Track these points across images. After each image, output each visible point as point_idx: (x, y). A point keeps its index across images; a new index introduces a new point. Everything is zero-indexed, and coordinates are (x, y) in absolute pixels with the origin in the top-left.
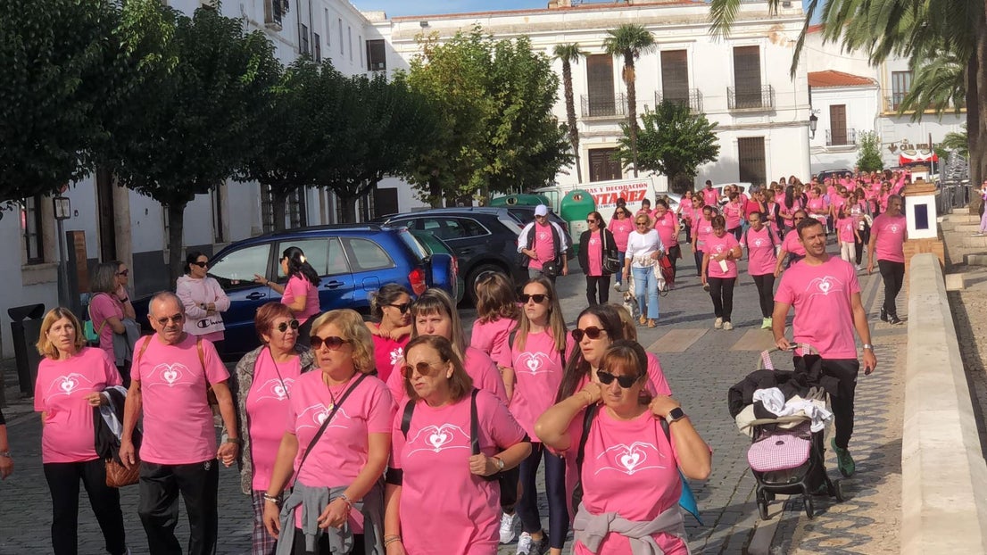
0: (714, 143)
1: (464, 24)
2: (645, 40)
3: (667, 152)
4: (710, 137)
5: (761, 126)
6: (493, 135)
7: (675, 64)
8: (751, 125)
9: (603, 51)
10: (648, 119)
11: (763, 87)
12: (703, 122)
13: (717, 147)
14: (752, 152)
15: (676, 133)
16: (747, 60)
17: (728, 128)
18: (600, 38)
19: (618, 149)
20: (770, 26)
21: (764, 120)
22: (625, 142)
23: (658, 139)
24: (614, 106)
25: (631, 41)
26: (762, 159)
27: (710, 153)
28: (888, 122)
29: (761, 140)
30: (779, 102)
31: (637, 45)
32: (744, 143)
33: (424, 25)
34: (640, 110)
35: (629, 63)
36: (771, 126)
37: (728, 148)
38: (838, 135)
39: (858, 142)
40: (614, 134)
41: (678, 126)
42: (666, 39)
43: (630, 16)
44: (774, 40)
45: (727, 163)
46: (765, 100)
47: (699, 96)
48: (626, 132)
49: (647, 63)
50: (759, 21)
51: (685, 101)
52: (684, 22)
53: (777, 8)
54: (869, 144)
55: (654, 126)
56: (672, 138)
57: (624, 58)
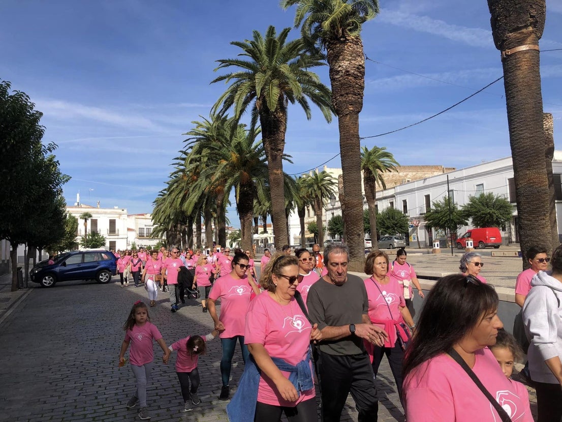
0: (105, 242)
2: (90, 216)
3: (93, 244)
4: (103, 240)
5: (116, 238)
7: (94, 223)
8: (113, 238)
9: (79, 218)
10: (89, 236)
11: (116, 229)
12: (103, 237)
14: (113, 244)
15: (96, 239)
16: (112, 223)
17: (108, 238)
18: (78, 215)
19: (78, 243)
20: (119, 215)
22: (83, 241)
23: (92, 240)
25: (85, 216)
26: (115, 246)
27: (103, 244)
28: (138, 239)
29: (115, 242)
30: (120, 233)
31: (88, 217)
32: (111, 242)
34: (87, 233)
35: (86, 221)
36: (118, 238)
37: (108, 245)
39: (131, 244)
40: (78, 239)
41: (96, 237)
42: (93, 216)
43: (84, 210)
44: (119, 218)
45: (107, 247)
46: (117, 232)
47: (100, 231)
48: (83, 238)
49: (89, 222)
50: (116, 213)
51: (97, 231)
52: (97, 213)
53: (120, 211)
54: (134, 245)
55: (91, 237)
56: (94, 240)
57: (84, 220)
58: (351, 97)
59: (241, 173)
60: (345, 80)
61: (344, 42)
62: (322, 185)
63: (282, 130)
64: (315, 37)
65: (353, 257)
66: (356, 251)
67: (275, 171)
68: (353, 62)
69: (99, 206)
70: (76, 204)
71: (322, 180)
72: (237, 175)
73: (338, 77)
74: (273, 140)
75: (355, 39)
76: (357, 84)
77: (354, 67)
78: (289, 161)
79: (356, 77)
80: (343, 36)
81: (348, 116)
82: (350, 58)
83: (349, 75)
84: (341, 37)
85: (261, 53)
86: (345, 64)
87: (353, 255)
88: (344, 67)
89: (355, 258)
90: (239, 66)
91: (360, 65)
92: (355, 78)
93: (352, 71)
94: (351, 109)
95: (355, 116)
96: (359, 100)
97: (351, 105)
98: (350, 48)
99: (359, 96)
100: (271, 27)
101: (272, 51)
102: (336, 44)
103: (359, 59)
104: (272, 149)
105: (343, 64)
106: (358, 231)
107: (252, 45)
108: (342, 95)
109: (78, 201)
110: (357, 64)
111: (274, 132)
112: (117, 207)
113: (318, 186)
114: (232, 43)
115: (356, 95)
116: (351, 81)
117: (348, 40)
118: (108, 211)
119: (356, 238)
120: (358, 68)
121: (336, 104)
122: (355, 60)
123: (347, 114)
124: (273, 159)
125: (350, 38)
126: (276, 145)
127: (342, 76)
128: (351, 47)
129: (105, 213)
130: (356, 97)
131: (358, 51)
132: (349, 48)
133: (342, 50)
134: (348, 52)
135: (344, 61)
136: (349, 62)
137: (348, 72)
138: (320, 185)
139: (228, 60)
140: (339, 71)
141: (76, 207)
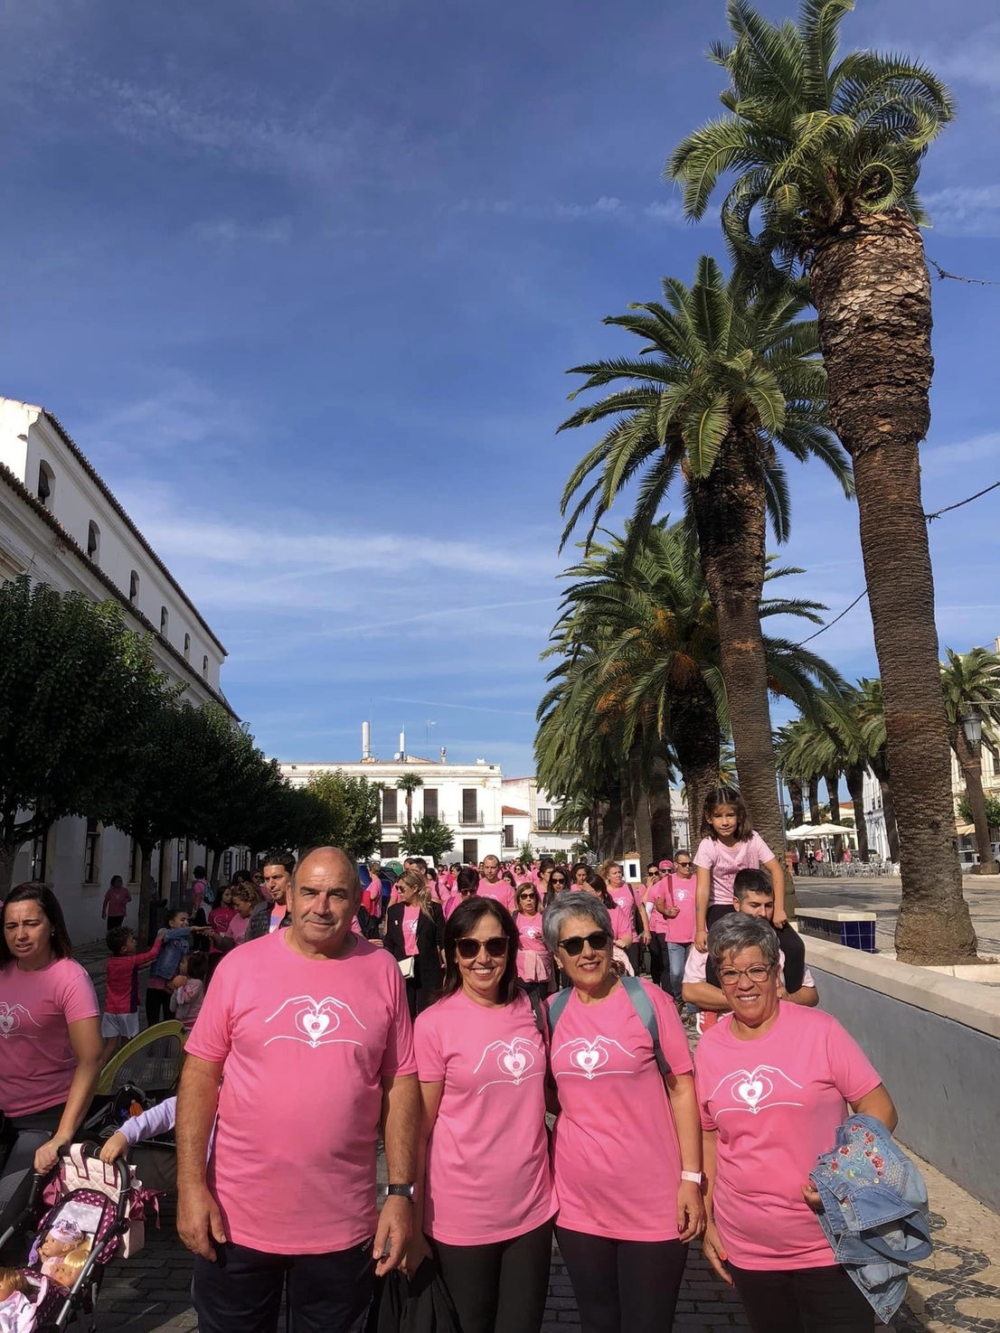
0: (452, 841)
1: (334, 769)
2: (419, 782)
3: (426, 846)
4: (449, 837)
5: (477, 834)
6: (345, 829)
7: (431, 797)
8: (470, 832)
9: (395, 787)
10: (416, 827)
11: (478, 812)
12: (446, 829)
13: (452, 844)
14: (470, 846)
15: (433, 835)
16: (469, 797)
17: (458, 834)
18: (394, 780)
19: (397, 843)
20: (482, 779)
21: (478, 830)
22: (403, 839)
23: (423, 837)
24: (396, 817)
25: (410, 782)
26: (476, 852)
27: (449, 847)
28: (536, 836)
29: (475, 841)
30: (486, 820)
31: (415, 785)
32: (466, 842)
33: (294, 768)
34: (413, 821)
35: (409, 794)
36: (481, 833)
37: (458, 846)
38: (509, 841)
39: (520, 846)
40: (396, 834)
41: (433, 831)
42: (429, 783)
43: (409, 769)
44: (485, 786)
45: (458, 853)
46: (479, 818)
47: (443, 815)
48: (404, 833)
49: (418, 795)
50: (477, 775)
51: (436, 817)
52: (437, 775)
53: (486, 769)
54: (526, 848)
55: (421, 830)
56: (430, 837)
57: (406, 791)
58: (882, 394)
59: (673, 658)
60: (859, 345)
61: (854, 236)
62: (975, 688)
63: (753, 530)
64: (770, 239)
65: (918, 900)
66: (928, 880)
67: (737, 645)
68: (883, 288)
69: (444, 759)
70: (397, 756)
71: (975, 673)
72: (661, 665)
73: (839, 339)
74: (728, 559)
75: (892, 223)
76: (899, 351)
77: (888, 303)
78: (813, 617)
79: (896, 332)
80: (848, 216)
81: (880, 452)
82: (873, 278)
83: (872, 329)
84: (842, 222)
85: (684, 334)
86: (856, 299)
87: (917, 891)
88: (856, 308)
89: (925, 903)
90: (632, 376)
91: (909, 295)
92: (893, 334)
93: (882, 317)
94: (886, 428)
95: (902, 450)
96: (913, 399)
97: (885, 416)
98: (873, 251)
99: (909, 388)
100: (704, 259)
101: (711, 322)
102: (828, 247)
103: (905, 277)
104: (726, 583)
105: (851, 299)
106: (929, 812)
107: (658, 316)
108: (854, 392)
109: (402, 750)
110: (899, 291)
111: (730, 536)
112: (482, 761)
113: (963, 691)
114: (609, 321)
115: (898, 386)
116: (878, 346)
117: (865, 227)
118: (460, 769)
119: (925, 834)
120: (901, 304)
121: (840, 423)
122: (889, 282)
123: (874, 448)
124: (731, 612)
125: (873, 221)
126: (738, 571)
127: (849, 336)
128: (877, 247)
129: (455, 775)
130: (900, 390)
131: (899, 255)
132: (867, 252)
133: (848, 260)
134: (866, 263)
135: (855, 291)
136: (869, 292)
137: (869, 319)
138: (967, 687)
139: (598, 363)
140: (840, 324)
141: (397, 763)
